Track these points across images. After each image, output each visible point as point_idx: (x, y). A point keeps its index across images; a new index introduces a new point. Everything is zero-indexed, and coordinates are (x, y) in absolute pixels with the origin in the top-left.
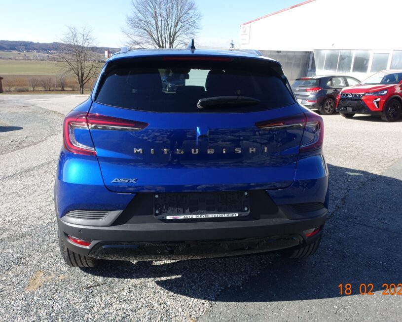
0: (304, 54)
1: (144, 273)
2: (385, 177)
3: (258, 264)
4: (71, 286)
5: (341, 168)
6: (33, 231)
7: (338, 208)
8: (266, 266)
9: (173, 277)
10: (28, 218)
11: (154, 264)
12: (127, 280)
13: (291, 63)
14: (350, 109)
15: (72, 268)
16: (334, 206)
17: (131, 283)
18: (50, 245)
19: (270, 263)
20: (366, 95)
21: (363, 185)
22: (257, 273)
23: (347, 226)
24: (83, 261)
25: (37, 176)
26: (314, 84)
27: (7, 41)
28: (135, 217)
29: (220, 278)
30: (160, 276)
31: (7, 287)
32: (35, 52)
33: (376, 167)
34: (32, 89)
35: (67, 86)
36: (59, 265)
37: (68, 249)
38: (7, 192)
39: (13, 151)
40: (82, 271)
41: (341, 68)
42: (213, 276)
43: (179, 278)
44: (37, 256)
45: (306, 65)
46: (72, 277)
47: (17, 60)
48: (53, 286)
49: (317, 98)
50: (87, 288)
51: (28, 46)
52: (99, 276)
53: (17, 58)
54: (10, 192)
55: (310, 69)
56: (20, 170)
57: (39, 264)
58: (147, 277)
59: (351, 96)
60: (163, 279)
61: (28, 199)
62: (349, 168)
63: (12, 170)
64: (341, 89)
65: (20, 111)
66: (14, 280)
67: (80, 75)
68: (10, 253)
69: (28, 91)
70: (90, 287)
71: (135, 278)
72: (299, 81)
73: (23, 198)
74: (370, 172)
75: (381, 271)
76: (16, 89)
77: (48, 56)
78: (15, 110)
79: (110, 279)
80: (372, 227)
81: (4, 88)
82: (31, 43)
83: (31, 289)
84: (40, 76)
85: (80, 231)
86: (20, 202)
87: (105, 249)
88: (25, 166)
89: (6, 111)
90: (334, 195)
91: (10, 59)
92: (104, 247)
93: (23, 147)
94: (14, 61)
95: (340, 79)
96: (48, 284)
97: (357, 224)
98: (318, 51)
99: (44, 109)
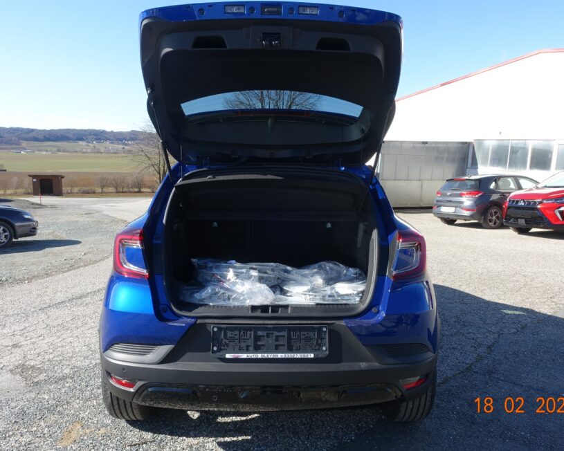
0: (460, 145)
1: (205, 431)
2: (557, 318)
3: (354, 427)
4: (112, 442)
5: (496, 304)
6: (76, 373)
7: (480, 357)
8: (364, 430)
9: (240, 438)
10: (72, 357)
11: (219, 421)
12: (181, 438)
13: (443, 158)
14: (522, 222)
15: (117, 420)
16: (475, 356)
17: (186, 443)
18: (93, 392)
19: (371, 426)
20: (545, 202)
21: (523, 328)
22: (351, 439)
23: (487, 383)
24: (129, 410)
25: (90, 305)
26: (472, 186)
27: (74, 130)
28: (188, 353)
29: (301, 443)
30: (224, 436)
31: (37, 439)
32: (108, 143)
33: (548, 303)
34: (100, 190)
35: (145, 187)
36: (101, 416)
37: (111, 393)
38: (51, 323)
39: (66, 272)
40: (128, 425)
41: (513, 164)
42: (291, 439)
43: (247, 440)
44: (77, 404)
45: (464, 160)
46: (115, 432)
47: (84, 153)
48: (91, 441)
49: (477, 206)
50: (131, 446)
51: (99, 136)
52: (148, 432)
53: (84, 150)
54: (55, 324)
55: (469, 165)
56: (70, 296)
57: (78, 413)
58: (207, 436)
59: (523, 204)
60: (227, 439)
61: (76, 333)
62: (507, 304)
63: (60, 297)
64: (510, 193)
65: (81, 219)
66: (45, 432)
67: (161, 172)
68: (45, 399)
69: (94, 193)
70: (135, 445)
71: (193, 437)
72: (452, 182)
73: (69, 331)
74: (537, 310)
75: (520, 444)
76: (79, 190)
77: (124, 148)
78: (74, 218)
79: (161, 436)
80: (522, 386)
81: (65, 189)
82: (104, 132)
83: (64, 443)
84: (111, 174)
85: (124, 369)
86: (65, 336)
87: (151, 392)
88: (77, 291)
89: (64, 219)
90: (479, 340)
91: (76, 152)
92: (150, 390)
93: (79, 267)
94: (81, 154)
95: (509, 179)
96: (86, 438)
97: (502, 380)
98: (480, 142)
99: (111, 217)
